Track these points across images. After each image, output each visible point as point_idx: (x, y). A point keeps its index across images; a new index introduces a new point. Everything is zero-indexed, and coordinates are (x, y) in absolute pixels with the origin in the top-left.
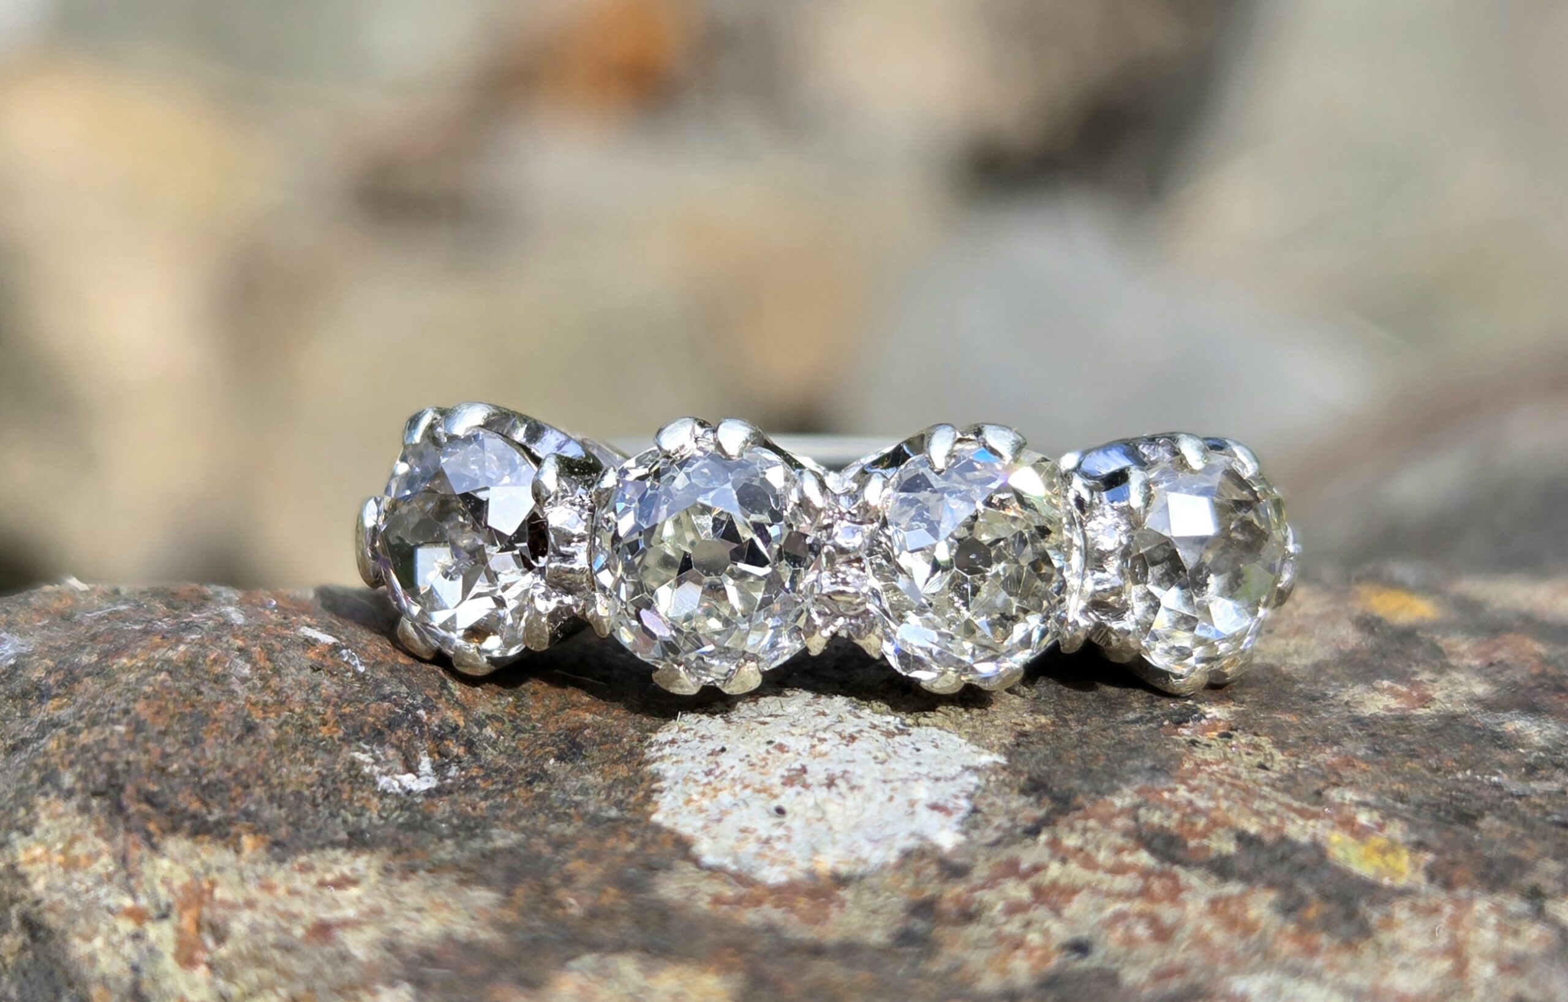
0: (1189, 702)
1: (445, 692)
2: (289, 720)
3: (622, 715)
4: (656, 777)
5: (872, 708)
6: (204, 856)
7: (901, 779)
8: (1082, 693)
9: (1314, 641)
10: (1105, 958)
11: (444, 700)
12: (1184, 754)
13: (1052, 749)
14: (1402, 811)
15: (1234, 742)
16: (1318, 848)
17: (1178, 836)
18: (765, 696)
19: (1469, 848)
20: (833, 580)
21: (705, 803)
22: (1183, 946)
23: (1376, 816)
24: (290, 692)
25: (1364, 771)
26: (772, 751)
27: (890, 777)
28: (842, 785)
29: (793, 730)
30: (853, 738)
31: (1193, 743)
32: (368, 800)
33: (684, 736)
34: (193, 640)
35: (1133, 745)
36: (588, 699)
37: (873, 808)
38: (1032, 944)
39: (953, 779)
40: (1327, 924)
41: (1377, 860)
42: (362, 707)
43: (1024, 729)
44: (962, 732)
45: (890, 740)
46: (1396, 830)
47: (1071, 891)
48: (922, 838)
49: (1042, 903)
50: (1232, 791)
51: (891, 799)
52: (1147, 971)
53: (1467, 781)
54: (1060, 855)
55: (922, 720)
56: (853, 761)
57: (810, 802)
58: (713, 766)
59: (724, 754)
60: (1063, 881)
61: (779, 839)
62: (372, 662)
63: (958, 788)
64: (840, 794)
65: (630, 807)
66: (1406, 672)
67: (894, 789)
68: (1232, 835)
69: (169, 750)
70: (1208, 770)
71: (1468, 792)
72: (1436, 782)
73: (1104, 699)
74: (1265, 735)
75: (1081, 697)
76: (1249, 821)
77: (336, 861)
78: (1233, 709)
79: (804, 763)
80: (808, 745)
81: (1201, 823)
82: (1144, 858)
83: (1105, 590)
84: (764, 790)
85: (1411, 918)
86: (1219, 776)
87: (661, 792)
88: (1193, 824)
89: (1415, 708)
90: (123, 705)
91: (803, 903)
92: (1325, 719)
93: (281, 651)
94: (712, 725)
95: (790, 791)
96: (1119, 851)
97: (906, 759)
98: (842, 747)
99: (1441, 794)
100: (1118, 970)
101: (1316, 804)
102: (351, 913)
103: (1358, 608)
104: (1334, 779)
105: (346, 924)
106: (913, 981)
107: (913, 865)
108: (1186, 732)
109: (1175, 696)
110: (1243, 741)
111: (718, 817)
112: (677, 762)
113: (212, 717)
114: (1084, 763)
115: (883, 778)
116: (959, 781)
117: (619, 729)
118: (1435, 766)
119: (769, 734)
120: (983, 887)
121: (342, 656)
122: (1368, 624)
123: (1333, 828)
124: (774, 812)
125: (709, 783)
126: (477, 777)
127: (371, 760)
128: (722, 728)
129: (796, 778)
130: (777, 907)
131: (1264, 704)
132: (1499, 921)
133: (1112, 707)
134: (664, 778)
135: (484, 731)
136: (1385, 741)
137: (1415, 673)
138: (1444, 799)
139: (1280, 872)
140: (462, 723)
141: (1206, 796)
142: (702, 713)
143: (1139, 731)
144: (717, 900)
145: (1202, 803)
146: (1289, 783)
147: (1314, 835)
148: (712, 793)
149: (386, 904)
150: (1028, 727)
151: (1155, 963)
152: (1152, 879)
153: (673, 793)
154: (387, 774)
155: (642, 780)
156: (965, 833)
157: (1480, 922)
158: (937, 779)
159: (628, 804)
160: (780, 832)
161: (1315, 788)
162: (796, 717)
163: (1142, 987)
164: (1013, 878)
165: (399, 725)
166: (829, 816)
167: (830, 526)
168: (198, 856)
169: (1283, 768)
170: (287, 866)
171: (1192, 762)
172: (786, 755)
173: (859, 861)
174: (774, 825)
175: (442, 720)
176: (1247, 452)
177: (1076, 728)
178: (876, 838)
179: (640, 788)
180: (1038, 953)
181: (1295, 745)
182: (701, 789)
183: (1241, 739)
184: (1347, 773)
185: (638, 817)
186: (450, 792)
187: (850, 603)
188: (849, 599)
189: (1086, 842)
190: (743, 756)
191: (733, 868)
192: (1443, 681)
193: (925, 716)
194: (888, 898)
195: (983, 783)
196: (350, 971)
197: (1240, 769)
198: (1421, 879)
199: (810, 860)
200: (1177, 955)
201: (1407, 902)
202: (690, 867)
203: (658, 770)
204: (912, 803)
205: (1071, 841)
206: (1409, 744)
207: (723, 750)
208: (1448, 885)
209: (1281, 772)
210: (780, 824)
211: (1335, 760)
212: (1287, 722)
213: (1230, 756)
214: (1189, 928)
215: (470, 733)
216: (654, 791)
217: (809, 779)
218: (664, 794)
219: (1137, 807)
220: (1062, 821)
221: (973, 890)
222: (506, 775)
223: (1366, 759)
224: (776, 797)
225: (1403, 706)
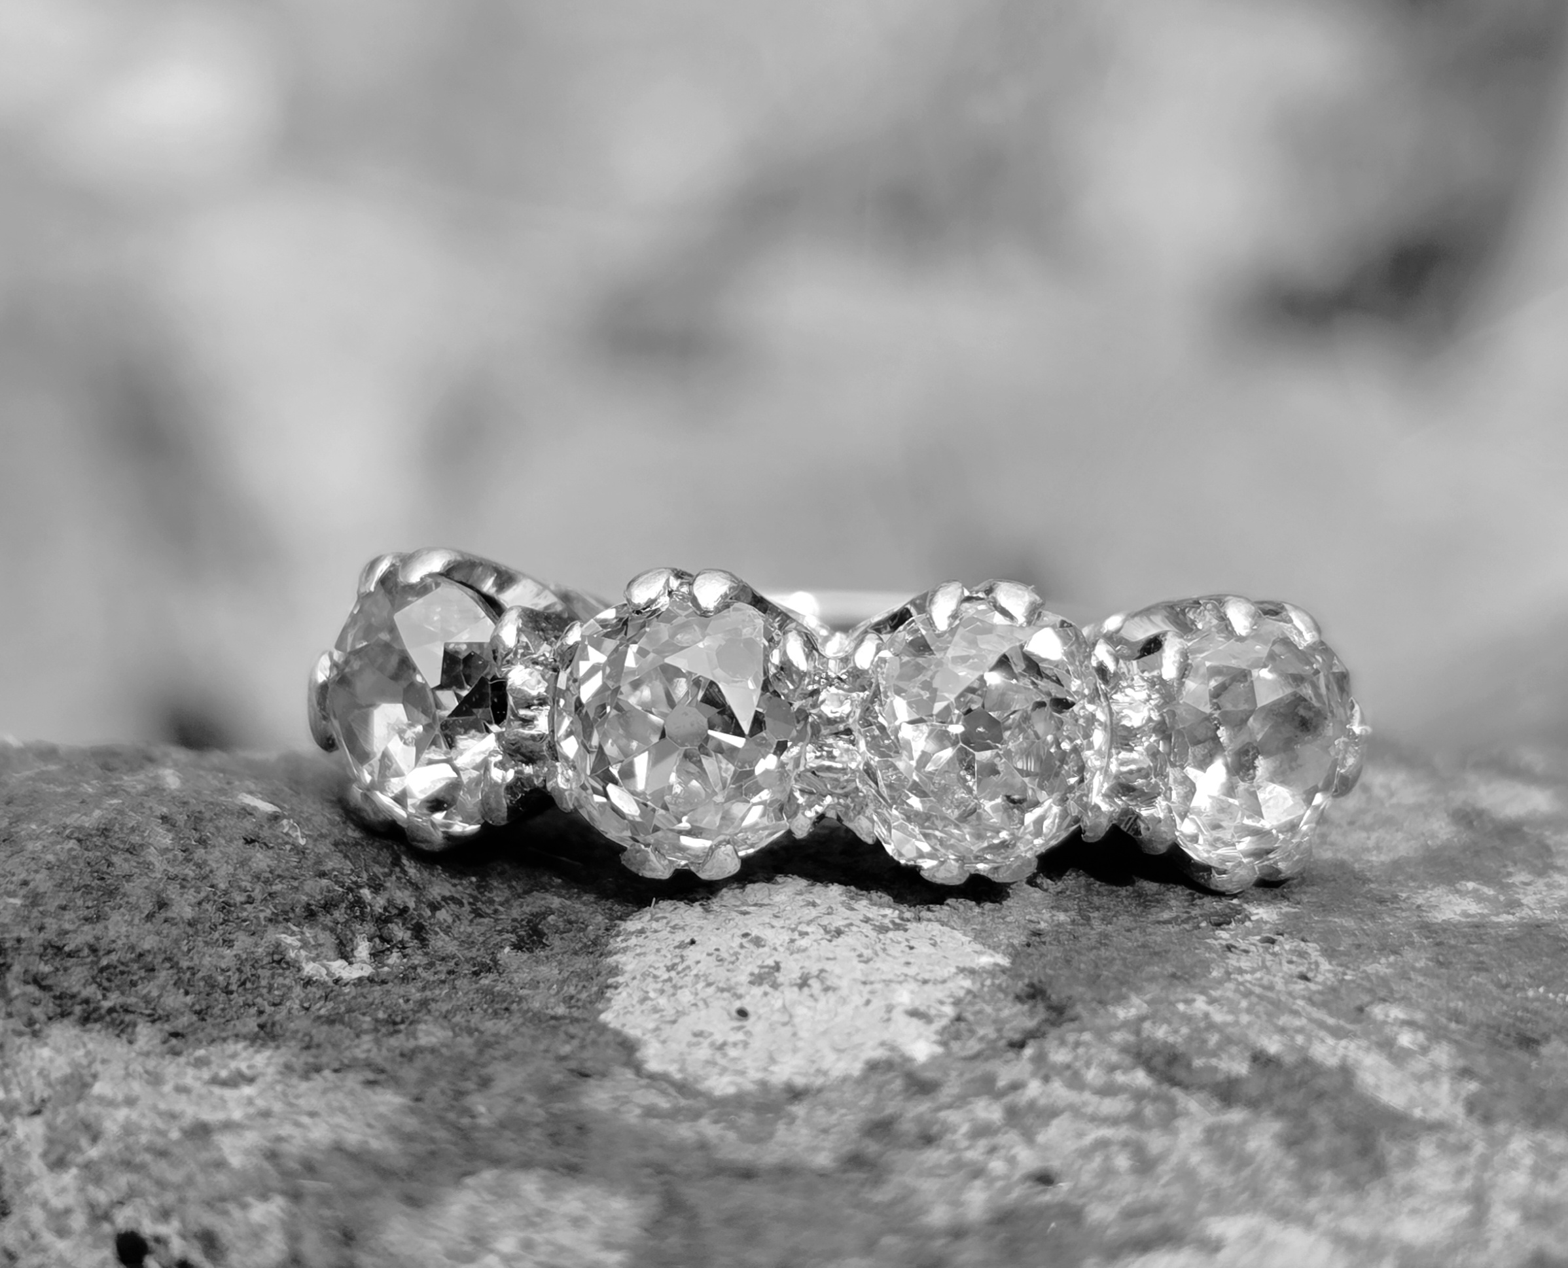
0: (1235, 901)
1: (397, 869)
2: (211, 896)
3: (592, 899)
4: (615, 971)
5: (871, 900)
6: (91, 1046)
7: (884, 981)
8: (1115, 888)
9: (1400, 835)
10: (1071, 1191)
11: (394, 878)
12: (1213, 960)
13: (1065, 950)
14: (1454, 1032)
15: (1277, 948)
16: (1346, 1072)
17: (1183, 1055)
18: (754, 882)
19: (1522, 1078)
20: (818, 754)
21: (662, 1001)
22: (1162, 1181)
23: (1421, 1036)
24: (214, 865)
25: (1421, 985)
26: (746, 945)
27: (872, 978)
28: (815, 985)
29: (775, 922)
30: (839, 932)
31: (1229, 948)
32: (290, 988)
33: (655, 925)
34: (111, 805)
35: (1157, 949)
36: (560, 881)
37: (848, 1010)
38: (994, 1174)
39: (944, 982)
40: (1335, 1161)
41: (1412, 1089)
42: (296, 884)
43: (1038, 926)
44: (969, 928)
45: (881, 936)
46: (1442, 1054)
47: (1051, 1113)
48: (893, 1048)
49: (1014, 1127)
50: (1258, 1004)
51: (868, 1002)
52: (1117, 1209)
53: (1537, 999)
54: (1043, 1072)
55: (925, 914)
56: (835, 959)
57: (778, 1004)
58: (677, 960)
59: (692, 947)
60: (1042, 1102)
61: (735, 1045)
62: (316, 834)
63: (948, 993)
64: (812, 996)
65: (580, 1004)
66: (1498, 873)
67: (872, 992)
68: (1247, 1054)
69: (67, 926)
70: (1240, 979)
71: (1536, 1013)
72: (1502, 1000)
73: (1140, 895)
74: (1315, 941)
75: (1113, 892)
76: (1270, 1038)
77: (234, 1056)
78: (1285, 909)
79: (778, 959)
80: (787, 939)
81: (1213, 1039)
82: (1140, 1078)
83: (1131, 772)
84: (728, 990)
85: (1436, 1156)
86: (1248, 985)
87: (616, 988)
88: (1204, 1041)
89: (1497, 915)
90: (23, 876)
91: (747, 1119)
92: (1389, 924)
93: (211, 820)
94: (688, 915)
95: (757, 991)
96: (1112, 1068)
97: (895, 958)
98: (824, 942)
99: (1505, 1014)
100: (1084, 1205)
101: (1353, 1022)
102: (237, 1115)
103: (1459, 797)
104: (1382, 993)
105: (228, 1126)
106: (849, 1211)
107: (877, 1078)
108: (1224, 935)
109: (1219, 894)
110: (1287, 947)
111: (673, 1018)
112: (638, 955)
113: (122, 890)
114: (1096, 966)
115: (863, 979)
116: (950, 985)
117: (586, 916)
118: (1504, 982)
119: (746, 926)
120: (950, 1106)
121: (282, 826)
122: (1467, 817)
123: (1368, 1049)
124: (734, 1014)
125: (670, 979)
126: (419, 965)
127: (299, 944)
128: (699, 918)
129: (767, 977)
130: (716, 1122)
131: (1323, 906)
132: (1536, 1162)
133: (1145, 902)
134: (623, 973)
135: (438, 914)
136: (1452, 951)
137: (1510, 874)
138: (1507, 1020)
139: (1293, 1101)
140: (412, 904)
141: (1225, 1009)
142: (681, 900)
143: (1169, 933)
144: (650, 1112)
145: (1219, 1017)
146: (1329, 999)
147: (1344, 1058)
148: (671, 991)
149: (278, 1107)
150: (1043, 925)
151: (1128, 1199)
152: (1144, 1102)
153: (628, 990)
154: (314, 960)
155: (598, 975)
156: (944, 1044)
157: (1513, 1164)
158: (925, 982)
159: (578, 1000)
160: (740, 1036)
161: (1358, 1003)
162: (782, 907)
163: (1108, 1227)
164: (986, 1097)
165: (336, 906)
166: (797, 1020)
167: (815, 693)
168: (85, 1045)
169: (1327, 979)
170: (182, 1060)
171: (1222, 970)
172: (761, 950)
173: (820, 1072)
174: (733, 1029)
175: (389, 901)
176: (1307, 618)
177: (1098, 926)
178: (842, 1047)
179: (595, 982)
180: (999, 1184)
181: (1347, 954)
182: (659, 986)
183: (1286, 945)
184: (1400, 987)
185: (586, 1015)
186: (384, 982)
187: (837, 780)
188: (835, 776)
189: (1076, 1058)
190: (711, 950)
191: (678, 1076)
192: (1540, 883)
193: (929, 910)
194: (845, 1115)
195: (975, 988)
196: (222, 1180)
197: (1277, 979)
198: (1459, 1110)
199: (765, 1069)
200: (1153, 1192)
201: (1435, 1137)
202: (629, 1074)
203: (618, 962)
204: (890, 1009)
205: (1059, 1056)
206: (1479, 955)
207: (693, 942)
208: (1487, 1119)
209: (1324, 983)
210: (740, 1028)
211: (1388, 971)
212: (1342, 926)
213: (1268, 964)
214: (1174, 1159)
215: (420, 916)
216: (608, 987)
217: (781, 977)
218: (619, 990)
219: (1142, 1019)
220: (1053, 1033)
221: (939, 1109)
222: (452, 963)
223: (1424, 972)
224: (740, 997)
225: (1486, 911)
